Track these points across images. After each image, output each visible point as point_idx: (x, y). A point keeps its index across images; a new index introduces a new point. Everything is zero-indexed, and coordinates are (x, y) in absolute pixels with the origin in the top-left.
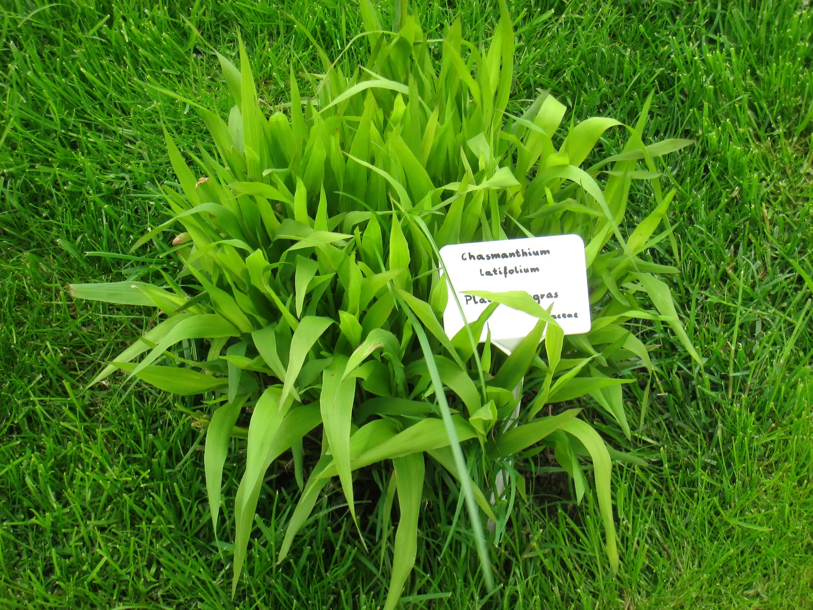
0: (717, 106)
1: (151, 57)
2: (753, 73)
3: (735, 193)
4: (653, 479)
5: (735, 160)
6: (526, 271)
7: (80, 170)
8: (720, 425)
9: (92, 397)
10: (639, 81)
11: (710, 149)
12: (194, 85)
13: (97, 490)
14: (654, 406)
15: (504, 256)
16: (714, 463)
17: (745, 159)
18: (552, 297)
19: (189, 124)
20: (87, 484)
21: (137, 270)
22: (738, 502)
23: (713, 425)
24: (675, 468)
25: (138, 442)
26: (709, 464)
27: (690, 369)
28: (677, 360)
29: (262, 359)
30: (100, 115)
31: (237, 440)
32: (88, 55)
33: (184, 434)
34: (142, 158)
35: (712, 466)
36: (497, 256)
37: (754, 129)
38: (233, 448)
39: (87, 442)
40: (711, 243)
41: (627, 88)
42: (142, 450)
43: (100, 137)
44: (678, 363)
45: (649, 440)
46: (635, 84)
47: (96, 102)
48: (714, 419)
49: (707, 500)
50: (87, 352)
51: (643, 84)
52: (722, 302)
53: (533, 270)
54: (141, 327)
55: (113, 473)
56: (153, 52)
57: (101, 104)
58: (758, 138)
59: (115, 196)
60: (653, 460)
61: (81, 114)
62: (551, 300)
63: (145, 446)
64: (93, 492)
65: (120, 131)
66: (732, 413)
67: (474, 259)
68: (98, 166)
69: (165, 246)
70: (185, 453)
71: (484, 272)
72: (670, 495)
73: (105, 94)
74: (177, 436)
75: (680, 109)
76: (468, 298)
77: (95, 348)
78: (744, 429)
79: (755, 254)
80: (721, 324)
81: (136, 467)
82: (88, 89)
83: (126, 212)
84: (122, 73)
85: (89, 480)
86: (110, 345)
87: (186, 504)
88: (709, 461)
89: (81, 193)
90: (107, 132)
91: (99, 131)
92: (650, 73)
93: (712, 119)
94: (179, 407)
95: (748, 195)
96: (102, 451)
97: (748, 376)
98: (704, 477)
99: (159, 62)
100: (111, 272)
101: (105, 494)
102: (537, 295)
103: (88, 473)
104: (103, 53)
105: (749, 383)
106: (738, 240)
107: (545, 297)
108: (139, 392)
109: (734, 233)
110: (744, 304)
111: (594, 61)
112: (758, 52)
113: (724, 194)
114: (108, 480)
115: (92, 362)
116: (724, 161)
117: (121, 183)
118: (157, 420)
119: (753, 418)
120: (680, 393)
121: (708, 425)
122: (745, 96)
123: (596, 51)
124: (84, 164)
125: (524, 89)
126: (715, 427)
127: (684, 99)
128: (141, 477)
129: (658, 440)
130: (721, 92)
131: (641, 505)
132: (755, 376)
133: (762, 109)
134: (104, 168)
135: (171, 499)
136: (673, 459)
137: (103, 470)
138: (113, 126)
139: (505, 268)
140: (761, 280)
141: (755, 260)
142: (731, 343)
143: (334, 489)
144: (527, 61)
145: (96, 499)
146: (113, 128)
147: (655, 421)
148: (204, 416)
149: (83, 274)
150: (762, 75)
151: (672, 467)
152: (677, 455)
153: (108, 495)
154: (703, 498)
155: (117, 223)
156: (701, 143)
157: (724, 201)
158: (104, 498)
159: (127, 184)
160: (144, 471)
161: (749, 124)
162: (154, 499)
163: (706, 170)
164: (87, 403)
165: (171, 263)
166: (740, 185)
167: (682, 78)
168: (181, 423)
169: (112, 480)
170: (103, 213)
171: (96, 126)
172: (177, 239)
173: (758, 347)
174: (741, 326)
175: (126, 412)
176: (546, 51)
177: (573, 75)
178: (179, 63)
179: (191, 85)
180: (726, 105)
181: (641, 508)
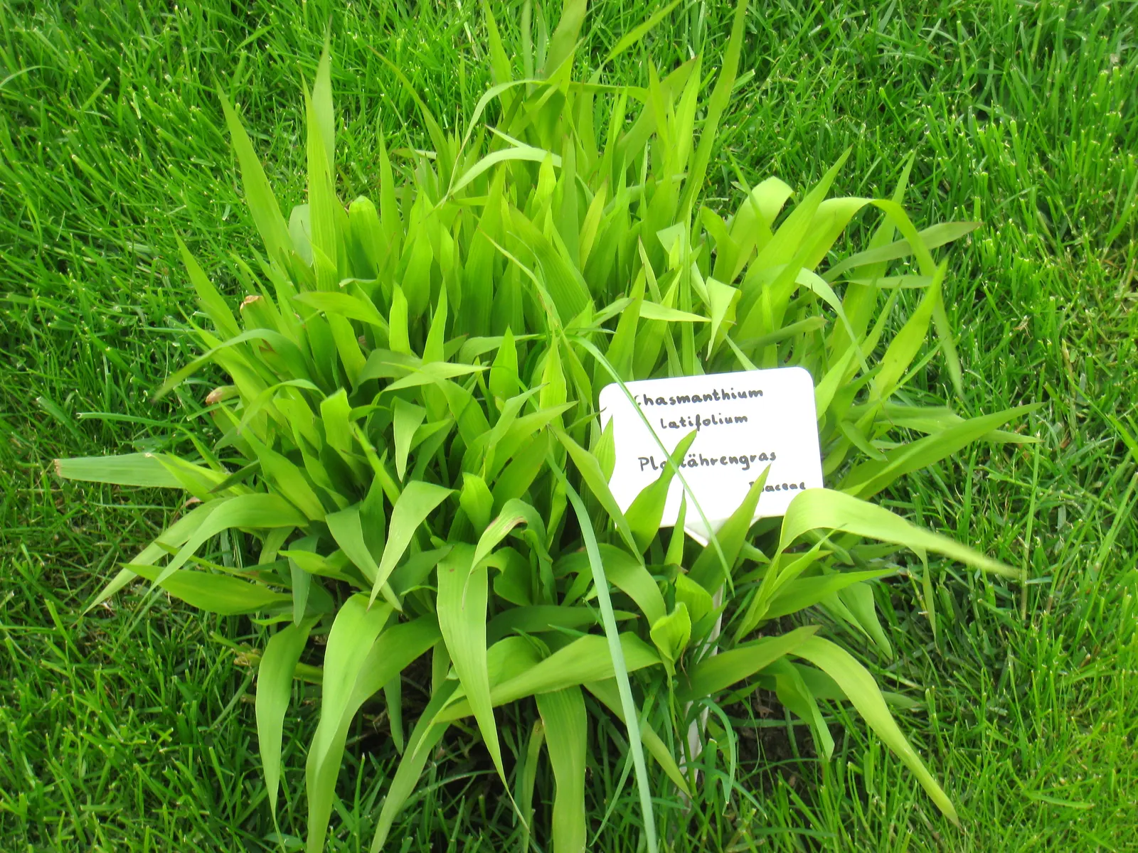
0: (992, 204)
1: (173, 141)
2: (1043, 159)
3: (1023, 325)
4: (915, 737)
5: (1021, 280)
6: (729, 421)
7: (71, 301)
8: (1010, 656)
9: (88, 628)
10: (878, 171)
11: (986, 265)
12: (235, 181)
13: (96, 760)
14: (912, 632)
15: (696, 399)
16: (1004, 712)
17: (1035, 277)
18: (767, 459)
19: (229, 235)
20: (81, 752)
21: (153, 442)
22: (1040, 768)
23: (1001, 657)
24: (948, 721)
25: (156, 690)
26: (996, 714)
27: (964, 577)
28: (945, 565)
29: (343, 555)
30: (101, 223)
31: (302, 684)
32: (83, 138)
33: (223, 678)
34: (161, 284)
35: (1001, 718)
36: (686, 399)
37: (1046, 238)
38: (296, 698)
39: (80, 692)
40: (990, 398)
41: (861, 180)
42: (162, 701)
43: (100, 255)
44: (947, 569)
45: (907, 682)
46: (873, 174)
47: (94, 206)
48: (1001, 650)
49: (995, 764)
50: (81, 562)
51: (884, 173)
52: (1009, 479)
53: (738, 419)
54: (160, 525)
55: (119, 734)
56: (176, 132)
57: (102, 209)
58: (1052, 251)
59: (123, 339)
60: (913, 710)
61: (73, 222)
62: (766, 463)
63: (166, 695)
64: (89, 764)
65: (129, 246)
66: (1028, 640)
67: (652, 403)
68: (98, 295)
69: (195, 405)
70: (225, 704)
71: (666, 423)
72: (940, 761)
73: (107, 193)
74: (213, 681)
75: (939, 209)
76: (644, 461)
77: (92, 556)
78: (1047, 660)
79: (1053, 413)
80: (1007, 514)
81: (153, 725)
82: (83, 186)
83: (137, 359)
84: (133, 163)
85: (83, 745)
86: (115, 551)
87: (228, 779)
88: (996, 709)
89: (71, 332)
90: (111, 248)
91: (100, 247)
92: (893, 160)
93: (986, 222)
94: (216, 637)
95: (1041, 328)
96: (103, 704)
97: (1049, 586)
98: (990, 732)
99: (186, 148)
100: (116, 445)
101: (107, 766)
102: (744, 457)
103: (81, 734)
104: (104, 136)
105: (1051, 596)
106: (1027, 393)
107: (757, 459)
108: (158, 620)
109: (1022, 383)
110: (1041, 484)
111: (813, 143)
112: (1049, 130)
113: (1008, 325)
114: (111, 745)
115: (89, 576)
116: (1006, 281)
117: (131, 319)
118: (183, 660)
119: (1059, 645)
120: (951, 612)
121: (993, 658)
122: (1033, 190)
123: (817, 128)
124: (77, 291)
125: (713, 184)
126: (1003, 660)
127: (945, 196)
128: (160, 740)
129: (920, 682)
130: (998, 185)
131: (899, 775)
132: (1059, 586)
133: (1056, 208)
134: (106, 297)
135: (205, 773)
136: (944, 708)
137: (104, 731)
138: (120, 239)
139: (698, 417)
140: (1063, 451)
141: (1053, 422)
142: (1024, 538)
143: (445, 756)
144: (717, 143)
145: (94, 775)
146: (119, 243)
147: (916, 654)
148: (254, 650)
149: (74, 448)
150: (1056, 161)
151: (943, 720)
152: (948, 703)
153: (112, 768)
154: (989, 763)
155: (124, 375)
156: (972, 257)
157: (1008, 336)
158: (104, 773)
159: (140, 320)
160: (164, 730)
161: (1040, 231)
162: (179, 772)
163: (980, 295)
164: (82, 635)
165: (205, 430)
166: (1029, 314)
167: (942, 163)
168: (219, 660)
169: (117, 744)
170: (105, 360)
171: (95, 239)
172: (213, 394)
173: (1063, 544)
174: (1037, 515)
175: (138, 646)
176: (744, 128)
177: (784, 161)
178: (215, 149)
179: (232, 183)
180: (1005, 203)
181: (899, 780)
